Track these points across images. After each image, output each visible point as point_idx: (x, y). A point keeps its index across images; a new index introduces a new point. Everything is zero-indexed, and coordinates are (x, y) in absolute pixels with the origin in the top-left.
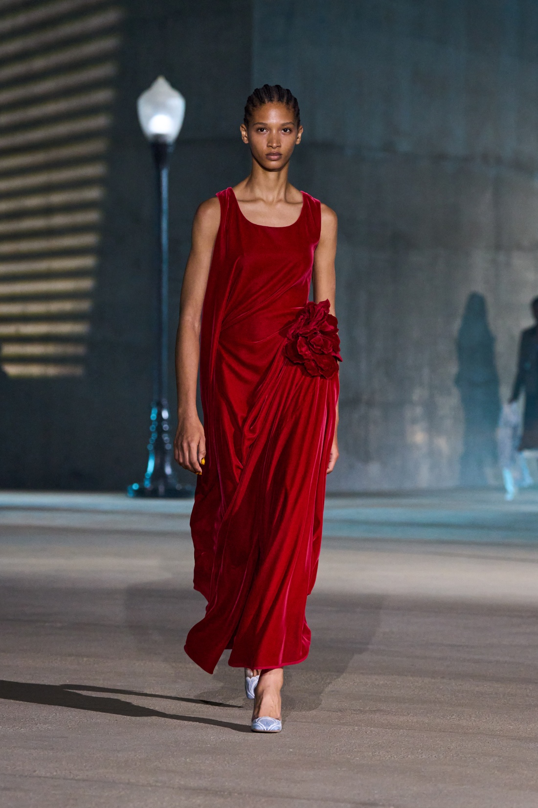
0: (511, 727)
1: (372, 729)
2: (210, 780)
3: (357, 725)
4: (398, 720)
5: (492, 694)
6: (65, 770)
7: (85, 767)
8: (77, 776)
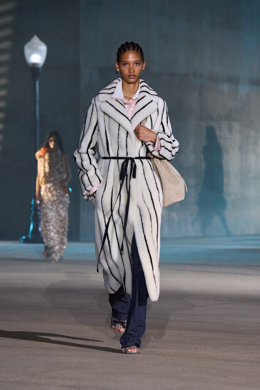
0: (221, 354)
1: (153, 356)
2: (76, 381)
3: (145, 354)
4: (165, 351)
5: (210, 338)
6: (4, 377)
7: (13, 375)
8: (10, 380)
